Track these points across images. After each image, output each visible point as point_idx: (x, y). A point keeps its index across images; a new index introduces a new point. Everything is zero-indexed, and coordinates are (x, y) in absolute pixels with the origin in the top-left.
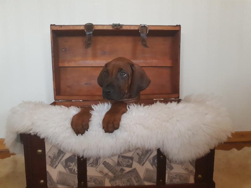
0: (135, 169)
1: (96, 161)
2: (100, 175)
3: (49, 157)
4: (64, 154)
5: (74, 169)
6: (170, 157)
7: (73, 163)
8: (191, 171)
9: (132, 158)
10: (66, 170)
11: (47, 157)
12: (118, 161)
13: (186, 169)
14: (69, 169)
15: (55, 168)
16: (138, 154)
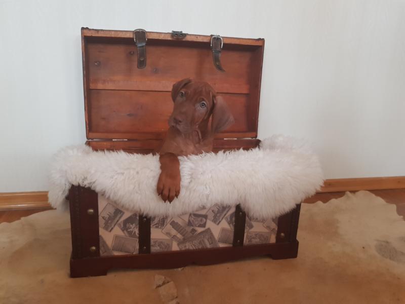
0: (209, 229)
1: (163, 221)
2: (166, 237)
3: (103, 218)
4: (122, 213)
5: (135, 233)
6: (251, 214)
7: (134, 225)
8: (274, 229)
9: (206, 217)
10: (124, 233)
11: (100, 218)
12: (189, 221)
13: (268, 227)
14: (128, 232)
15: (110, 231)
16: (213, 211)
